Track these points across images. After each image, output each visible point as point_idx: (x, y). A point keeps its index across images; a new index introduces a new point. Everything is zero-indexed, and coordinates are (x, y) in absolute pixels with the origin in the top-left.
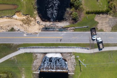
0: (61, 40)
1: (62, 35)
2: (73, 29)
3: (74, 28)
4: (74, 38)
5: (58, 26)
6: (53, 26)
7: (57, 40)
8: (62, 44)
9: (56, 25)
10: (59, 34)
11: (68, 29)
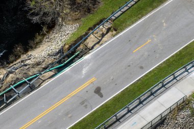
0: (98, 91)
1: (84, 71)
2: (109, 30)
3: (108, 25)
4: (140, 50)
5: (38, 64)
6: (19, 76)
7: (84, 103)
8: (116, 99)
9: (27, 62)
10: (66, 77)
11: (90, 45)
